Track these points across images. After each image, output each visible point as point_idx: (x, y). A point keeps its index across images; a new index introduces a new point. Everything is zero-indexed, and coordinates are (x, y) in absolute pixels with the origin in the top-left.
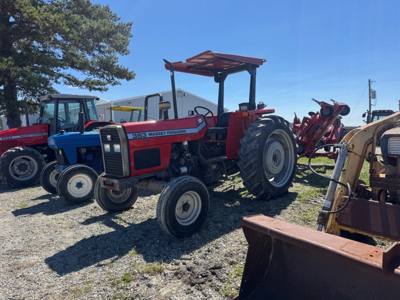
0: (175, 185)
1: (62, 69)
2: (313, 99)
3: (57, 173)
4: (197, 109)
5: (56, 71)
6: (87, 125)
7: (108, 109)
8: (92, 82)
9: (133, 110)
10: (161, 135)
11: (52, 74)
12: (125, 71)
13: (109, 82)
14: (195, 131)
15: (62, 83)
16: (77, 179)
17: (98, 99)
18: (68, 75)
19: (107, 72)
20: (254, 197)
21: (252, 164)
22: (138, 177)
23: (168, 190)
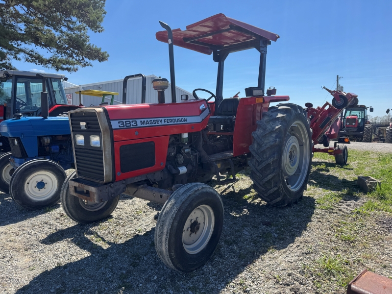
0: (183, 197)
1: (23, 43)
2: (324, 88)
3: (12, 168)
4: (196, 92)
5: (16, 46)
6: (52, 109)
7: (76, 93)
8: (60, 60)
9: (104, 95)
10: (156, 124)
11: (11, 48)
12: (98, 51)
13: (79, 62)
14: (197, 119)
15: (23, 60)
16: (37, 177)
17: (66, 79)
18: (31, 51)
19: (76, 51)
20: (263, 202)
21: (269, 164)
22: (124, 182)
23: (173, 205)
